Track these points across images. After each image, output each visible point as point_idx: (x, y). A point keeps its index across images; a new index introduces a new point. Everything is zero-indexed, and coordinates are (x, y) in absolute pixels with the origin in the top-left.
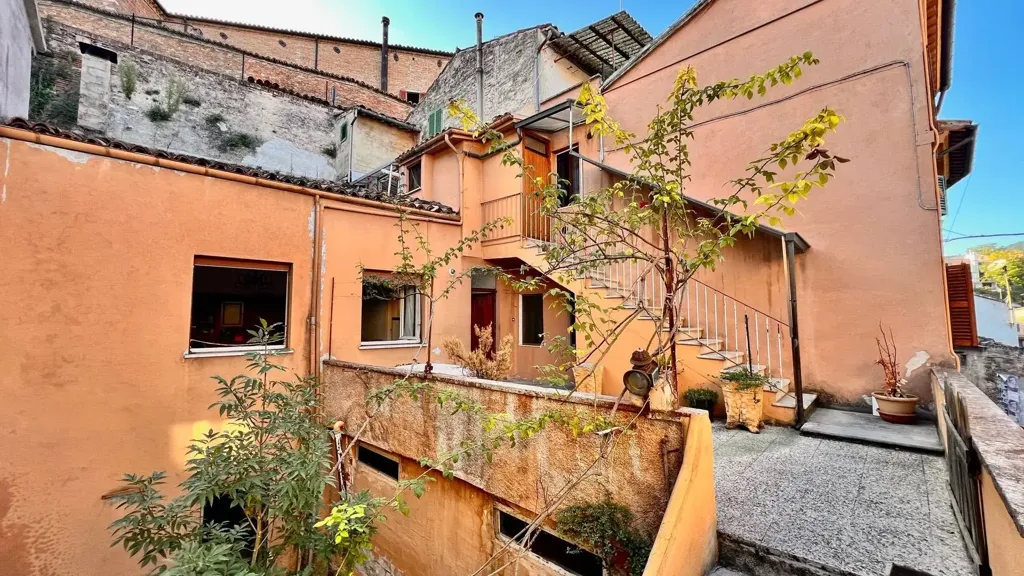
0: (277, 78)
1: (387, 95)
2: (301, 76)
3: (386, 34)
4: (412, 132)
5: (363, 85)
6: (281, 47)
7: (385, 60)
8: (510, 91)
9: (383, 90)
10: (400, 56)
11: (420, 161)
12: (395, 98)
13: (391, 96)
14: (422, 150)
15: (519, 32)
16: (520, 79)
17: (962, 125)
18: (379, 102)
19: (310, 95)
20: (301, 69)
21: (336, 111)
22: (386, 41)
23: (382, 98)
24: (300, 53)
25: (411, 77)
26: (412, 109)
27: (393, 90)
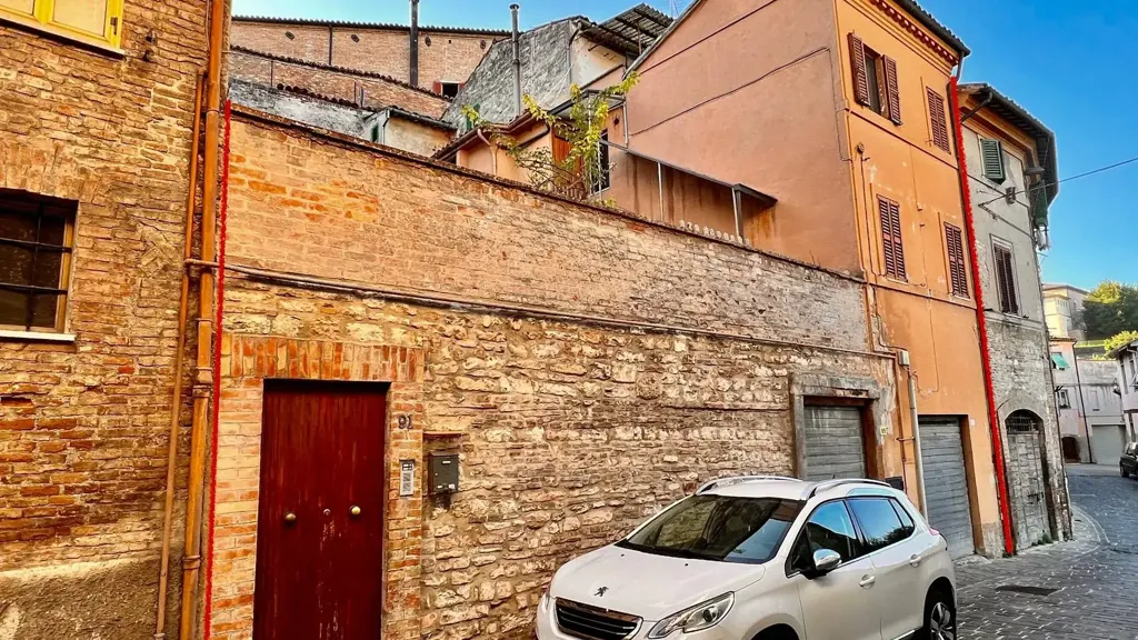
0: (293, 79)
1: (418, 90)
2: (318, 75)
3: (415, 15)
4: (447, 130)
5: (390, 80)
6: (288, 40)
7: (414, 46)
8: (546, 82)
9: (412, 85)
10: (432, 39)
11: (455, 158)
12: (428, 93)
13: (422, 91)
14: (457, 145)
15: (552, 23)
16: (555, 70)
17: (978, 88)
18: (409, 99)
19: (331, 96)
20: (318, 67)
21: (365, 113)
22: (415, 22)
23: (412, 93)
24: (310, 46)
25: (448, 63)
26: (448, 105)
27: (425, 82)
